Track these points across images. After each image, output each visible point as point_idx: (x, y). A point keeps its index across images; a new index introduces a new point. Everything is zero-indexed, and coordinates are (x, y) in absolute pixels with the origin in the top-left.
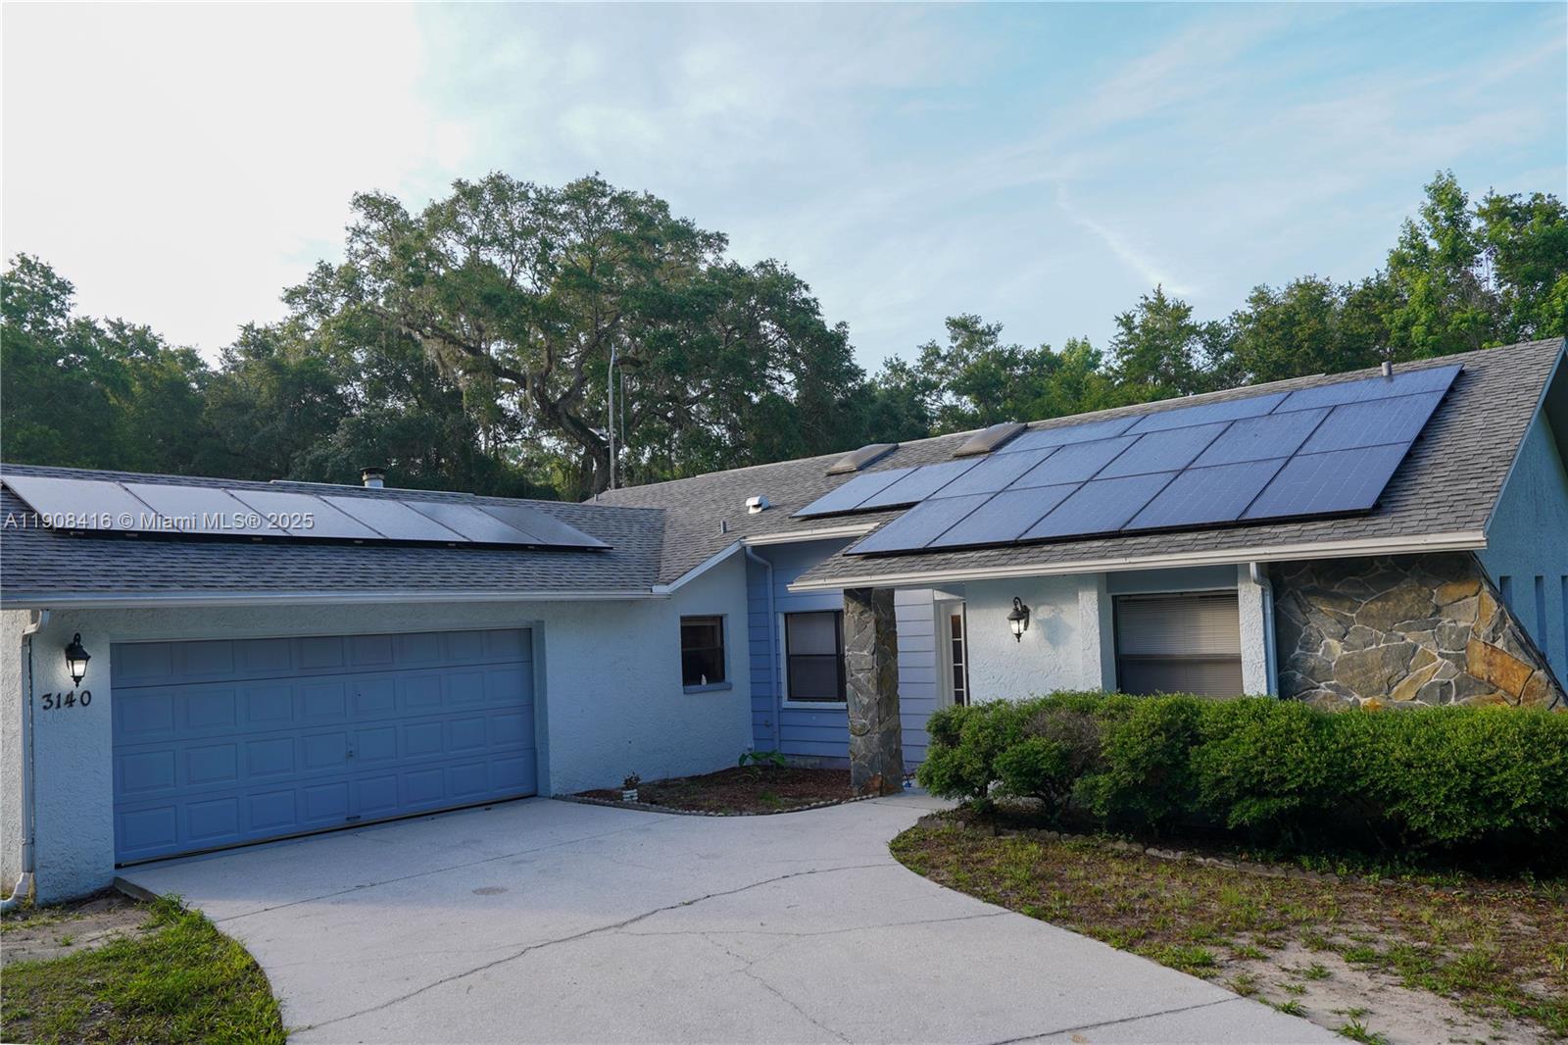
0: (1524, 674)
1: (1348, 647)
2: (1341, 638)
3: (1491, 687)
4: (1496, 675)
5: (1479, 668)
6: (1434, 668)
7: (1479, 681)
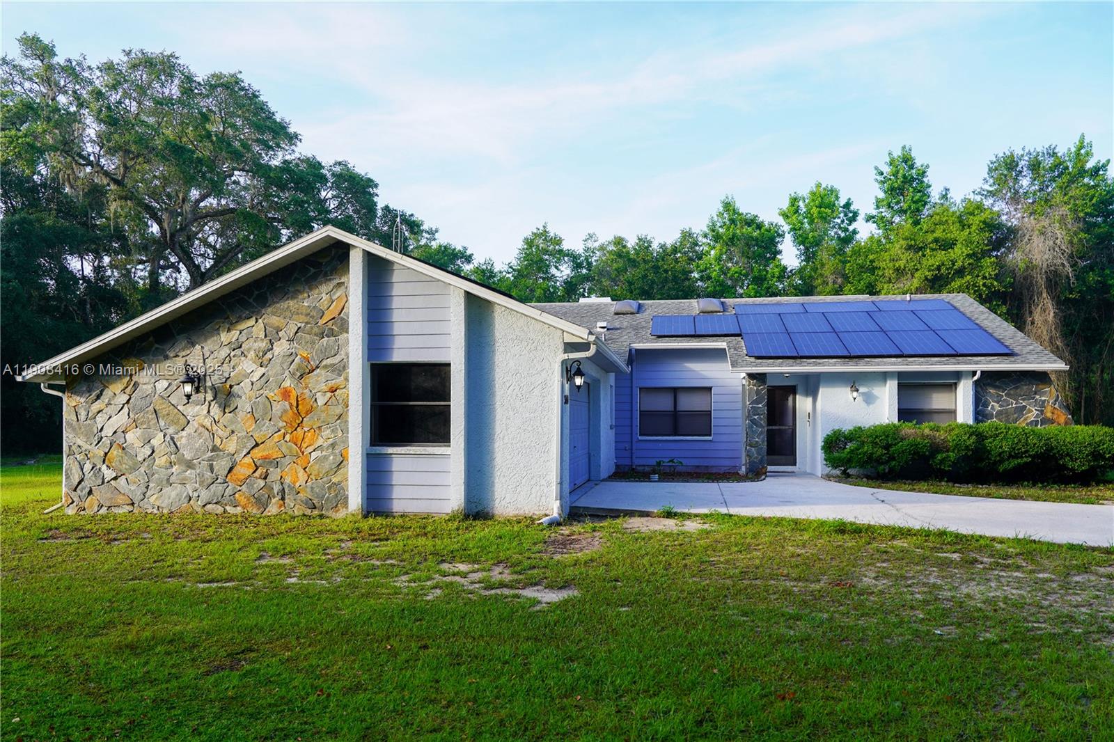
0: (1064, 417)
1: (1001, 406)
2: (998, 402)
3: (1052, 421)
4: (1055, 417)
5: (1049, 415)
6: (1032, 414)
7: (1049, 420)
